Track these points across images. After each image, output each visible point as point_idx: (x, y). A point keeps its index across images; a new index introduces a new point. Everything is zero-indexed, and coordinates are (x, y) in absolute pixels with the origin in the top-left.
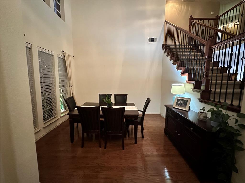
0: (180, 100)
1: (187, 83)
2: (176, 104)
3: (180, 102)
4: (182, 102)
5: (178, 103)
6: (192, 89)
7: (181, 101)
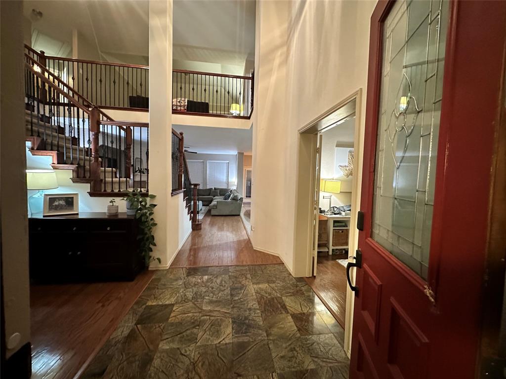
0: (57, 200)
1: (55, 168)
2: (49, 208)
3: (56, 203)
4: (62, 202)
5: (54, 204)
6: (70, 178)
7: (59, 200)
